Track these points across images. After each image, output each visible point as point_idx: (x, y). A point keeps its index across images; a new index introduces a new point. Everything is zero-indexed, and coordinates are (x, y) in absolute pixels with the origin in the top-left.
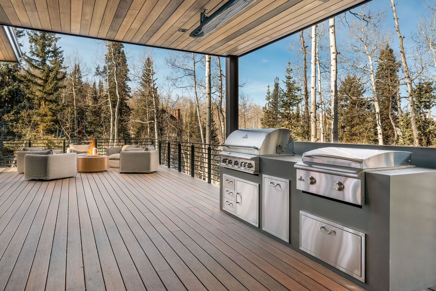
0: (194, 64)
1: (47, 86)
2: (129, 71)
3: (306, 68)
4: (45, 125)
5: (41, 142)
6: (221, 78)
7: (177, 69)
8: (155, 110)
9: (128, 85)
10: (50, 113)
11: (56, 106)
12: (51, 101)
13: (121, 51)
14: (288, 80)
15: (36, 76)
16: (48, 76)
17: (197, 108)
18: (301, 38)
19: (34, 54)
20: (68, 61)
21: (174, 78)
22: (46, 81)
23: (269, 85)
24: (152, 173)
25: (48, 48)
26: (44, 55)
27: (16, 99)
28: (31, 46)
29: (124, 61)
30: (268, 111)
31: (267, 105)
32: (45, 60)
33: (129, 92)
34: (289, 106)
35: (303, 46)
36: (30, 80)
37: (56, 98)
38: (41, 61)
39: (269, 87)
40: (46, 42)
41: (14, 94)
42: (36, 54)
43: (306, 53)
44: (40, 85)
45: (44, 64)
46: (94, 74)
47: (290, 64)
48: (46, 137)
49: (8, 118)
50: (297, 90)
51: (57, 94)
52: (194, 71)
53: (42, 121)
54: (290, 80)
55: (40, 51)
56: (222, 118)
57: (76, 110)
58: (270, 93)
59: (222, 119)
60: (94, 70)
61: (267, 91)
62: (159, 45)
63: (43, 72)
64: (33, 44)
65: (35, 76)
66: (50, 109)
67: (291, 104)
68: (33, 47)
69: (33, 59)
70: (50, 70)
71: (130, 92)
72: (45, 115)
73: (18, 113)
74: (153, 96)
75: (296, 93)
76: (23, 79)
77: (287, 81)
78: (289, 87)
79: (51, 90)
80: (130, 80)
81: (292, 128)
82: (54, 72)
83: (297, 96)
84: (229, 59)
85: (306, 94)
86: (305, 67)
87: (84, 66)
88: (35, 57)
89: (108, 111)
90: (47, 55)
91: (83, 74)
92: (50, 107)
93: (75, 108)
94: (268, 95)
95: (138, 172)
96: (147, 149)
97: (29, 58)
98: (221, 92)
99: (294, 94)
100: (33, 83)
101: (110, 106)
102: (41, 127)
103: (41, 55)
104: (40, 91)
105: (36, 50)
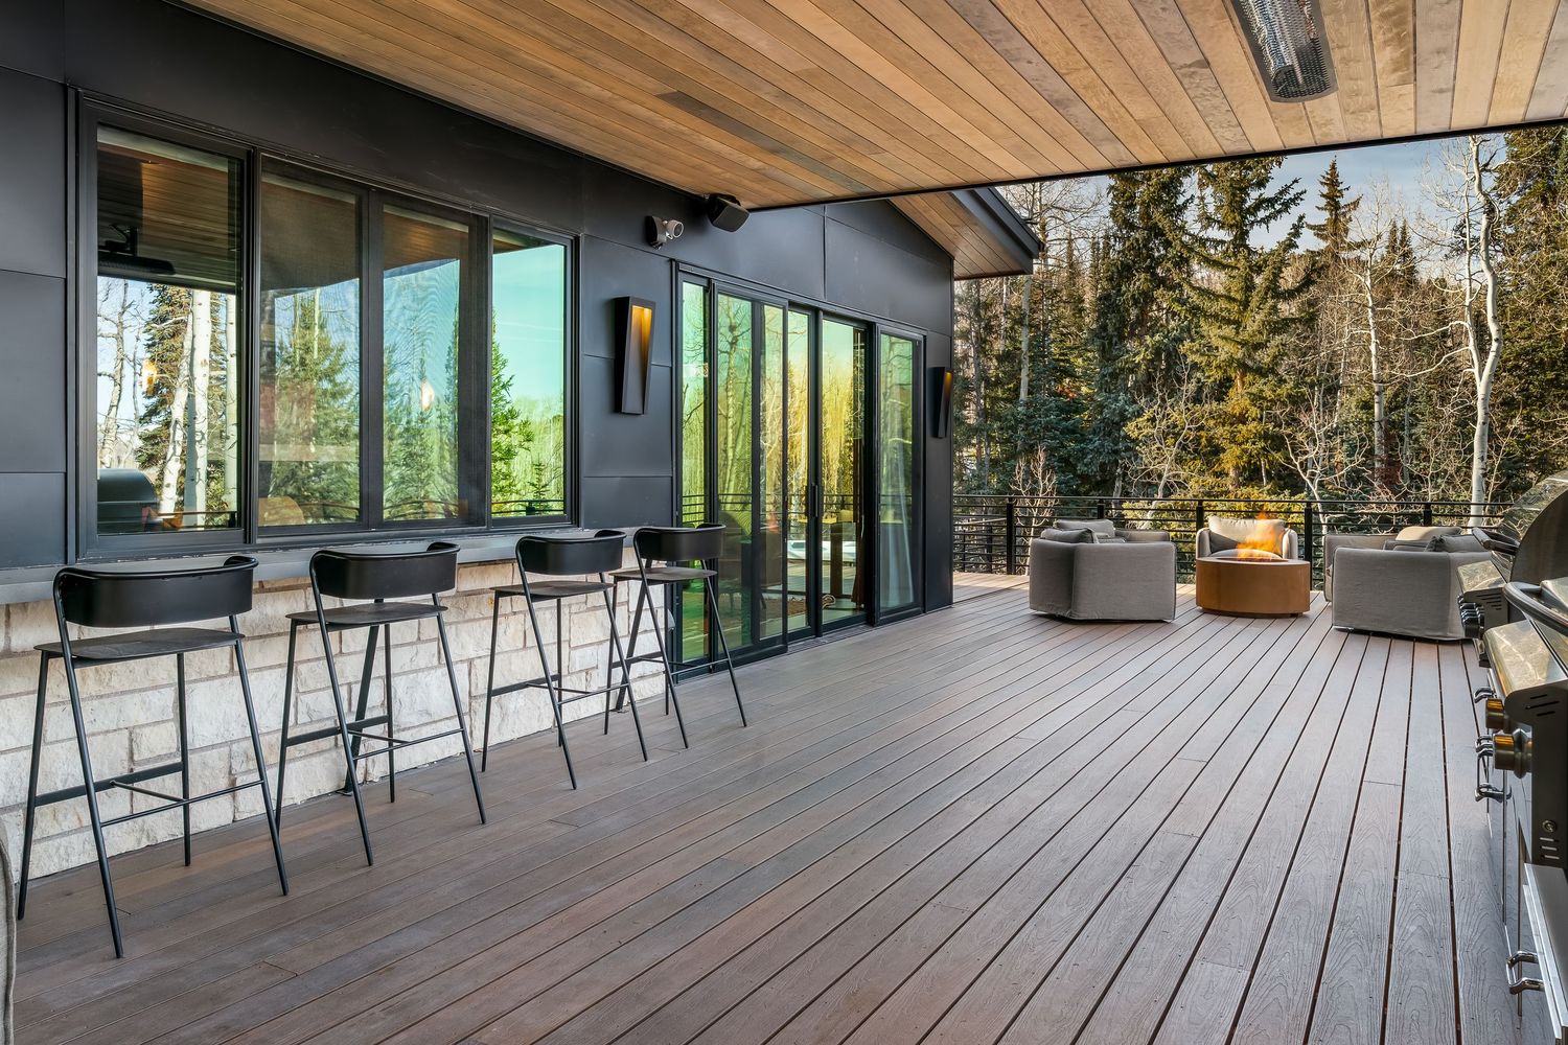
1: (1250, 322)
4: (1238, 450)
5: (1224, 508)
10: (1254, 412)
11: (1275, 386)
12: (1259, 371)
15: (1213, 294)
16: (1249, 287)
22: (1244, 304)
25: (1254, 194)
26: (1238, 218)
32: (1242, 235)
36: (1197, 308)
37: (1275, 357)
38: (1233, 242)
40: (1249, 175)
42: (1215, 221)
44: (1228, 321)
45: (1240, 250)
48: (1245, 490)
49: (1136, 432)
51: (1277, 346)
53: (1233, 441)
55: (1228, 209)
57: (1378, 392)
63: (1234, 276)
64: (1209, 191)
65: (1210, 293)
66: (1256, 398)
69: (1208, 240)
70: (1258, 267)
72: (1242, 419)
79: (1260, 332)
82: (1267, 272)
88: (1215, 233)
90: (1252, 218)
92: (1254, 390)
93: (1376, 385)
97: (1199, 239)
100: (1205, 315)
101: (1476, 371)
102: (1229, 460)
103: (1231, 221)
104: (1224, 338)
105: (1218, 208)
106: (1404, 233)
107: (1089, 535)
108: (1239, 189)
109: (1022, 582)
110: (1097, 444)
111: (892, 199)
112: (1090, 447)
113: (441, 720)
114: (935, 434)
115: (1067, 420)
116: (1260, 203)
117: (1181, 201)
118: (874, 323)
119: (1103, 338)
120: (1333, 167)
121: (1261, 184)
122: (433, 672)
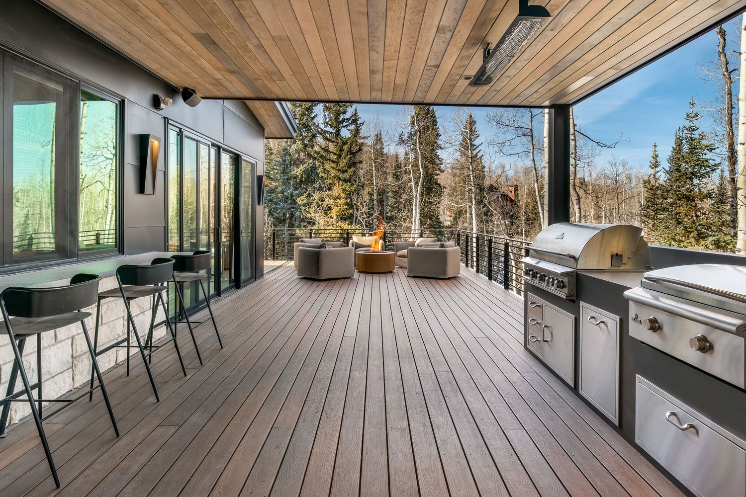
0: (532, 118)
1: (341, 163)
2: (440, 135)
3: (732, 108)
4: (338, 209)
6: (575, 137)
7: (505, 129)
8: (473, 188)
9: (439, 155)
10: (343, 195)
11: (350, 186)
12: (345, 181)
13: (431, 110)
14: (689, 133)
15: (329, 151)
16: (341, 150)
17: (536, 184)
18: (721, 56)
19: (327, 124)
20: (367, 129)
21: (501, 141)
22: (339, 156)
23: (655, 143)
24: (449, 279)
25: (342, 116)
26: (337, 124)
27: (311, 178)
28: (325, 116)
29: (435, 122)
30: (653, 186)
31: (652, 176)
32: (339, 131)
33: (440, 164)
34: (691, 178)
35: (724, 70)
36: (323, 156)
37: (350, 176)
38: (335, 133)
39: (655, 146)
40: (341, 109)
41: (309, 173)
42: (329, 124)
43: (732, 82)
44: (334, 162)
45: (338, 136)
46: (397, 143)
47: (693, 105)
48: (340, 223)
49: (301, 201)
50: (708, 150)
52: (531, 128)
53: (335, 205)
54: (694, 132)
55: (333, 121)
56: (576, 198)
57: (376, 190)
58: (657, 157)
59: (576, 200)
60: (397, 139)
61: (652, 154)
62: (442, 102)
63: (336, 146)
64: (327, 113)
66: (344, 190)
67: (694, 175)
68: (327, 116)
69: (327, 131)
70: (345, 143)
71: (442, 164)
72: (338, 198)
73: (310, 196)
74: (471, 168)
75: (706, 154)
76: (316, 155)
77: (687, 135)
78: (691, 145)
79: (345, 167)
80: (441, 148)
81: (697, 216)
82: (348, 145)
83: (706, 161)
84: (553, 111)
85: (732, 154)
86: (730, 106)
87: (385, 133)
88: (329, 129)
89: (411, 191)
90: (342, 125)
91: (385, 144)
92: (343, 187)
93: (375, 187)
94: (653, 161)
95: (429, 276)
96: (442, 246)
97: (323, 130)
98: (574, 159)
99: (701, 157)
100: (326, 159)
101: (413, 184)
102: (334, 212)
103: (335, 125)
104: (333, 168)
105: (330, 120)
106: (380, 135)
107: (324, 245)
108: (338, 114)
109: (292, 263)
110: (282, 205)
111: (245, 101)
112: (279, 207)
113: (56, 375)
114: (259, 204)
115: (270, 196)
116: (344, 120)
117: (313, 116)
118: (240, 155)
119: (284, 165)
120: (356, 110)
121: (344, 113)
122: (52, 347)
